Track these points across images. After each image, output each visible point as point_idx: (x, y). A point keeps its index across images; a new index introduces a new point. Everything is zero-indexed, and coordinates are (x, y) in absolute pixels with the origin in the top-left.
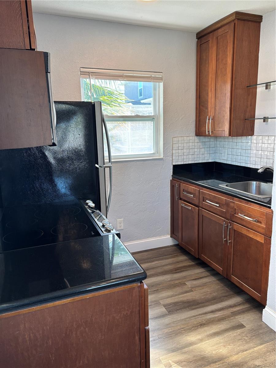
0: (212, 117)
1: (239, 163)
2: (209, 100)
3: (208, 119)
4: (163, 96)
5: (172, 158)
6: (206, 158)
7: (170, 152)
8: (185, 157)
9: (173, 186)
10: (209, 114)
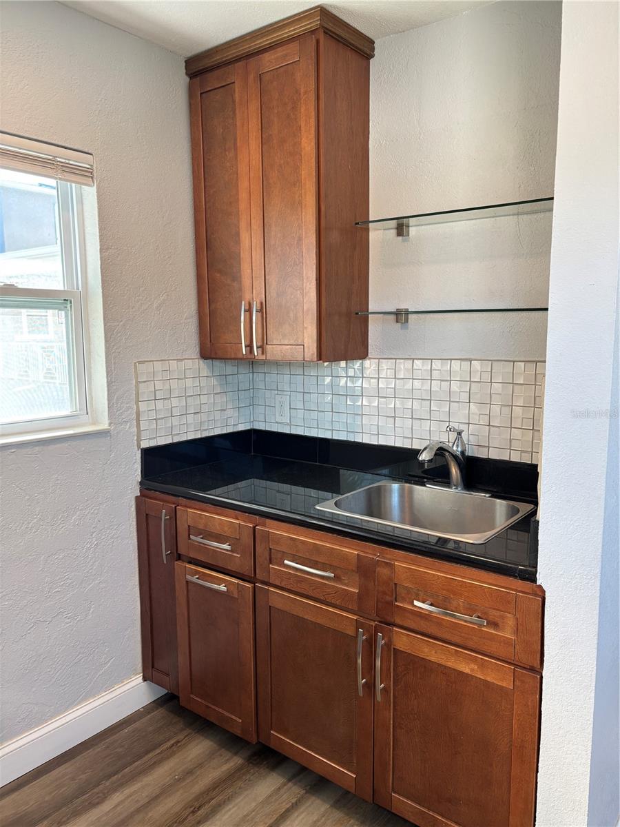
0: (259, 305)
1: (327, 431)
2: (245, 255)
3: (245, 311)
4: (98, 230)
5: (138, 426)
6: (231, 422)
7: (130, 408)
8: (176, 421)
9: (147, 515)
10: (247, 296)
